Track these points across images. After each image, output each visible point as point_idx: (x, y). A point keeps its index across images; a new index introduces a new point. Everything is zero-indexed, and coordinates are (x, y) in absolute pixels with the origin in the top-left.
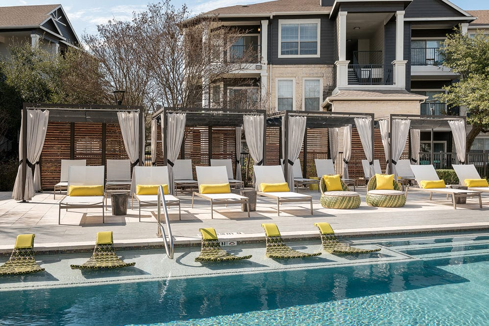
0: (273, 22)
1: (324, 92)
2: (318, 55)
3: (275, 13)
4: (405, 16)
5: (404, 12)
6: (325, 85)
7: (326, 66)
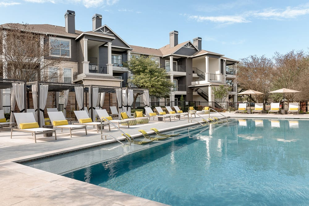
0: (47, 37)
1: (74, 75)
2: (70, 57)
3: (48, 33)
4: (112, 45)
5: (111, 43)
6: (74, 72)
7: (74, 62)
